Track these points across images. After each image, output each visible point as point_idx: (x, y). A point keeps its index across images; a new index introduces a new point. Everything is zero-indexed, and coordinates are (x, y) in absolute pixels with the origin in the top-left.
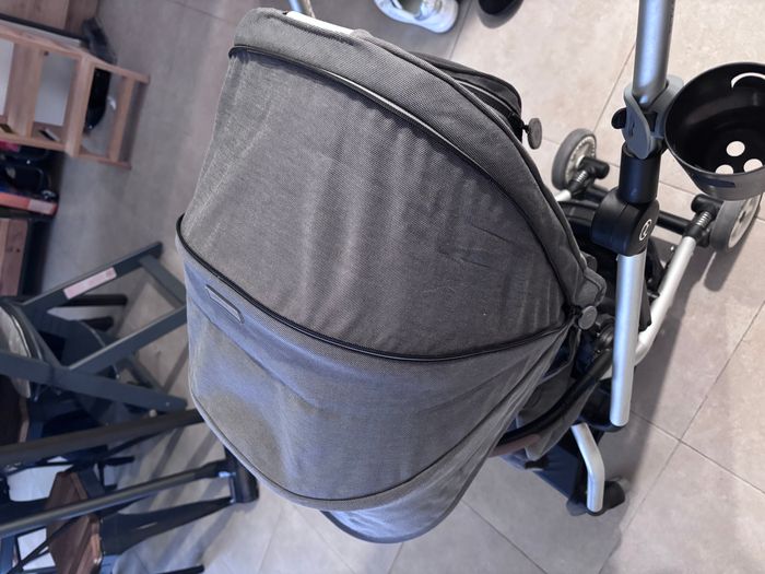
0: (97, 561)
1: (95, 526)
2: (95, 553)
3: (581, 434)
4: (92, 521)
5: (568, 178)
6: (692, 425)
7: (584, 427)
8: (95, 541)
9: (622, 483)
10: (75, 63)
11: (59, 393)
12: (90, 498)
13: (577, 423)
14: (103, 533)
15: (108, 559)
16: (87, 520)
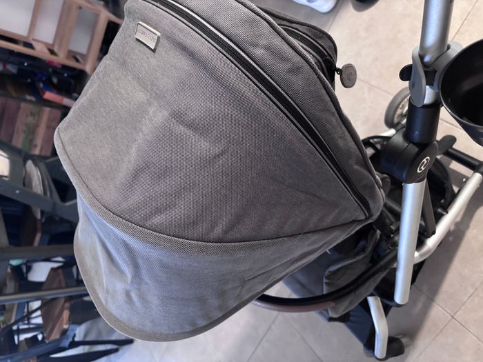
0: (66, 327)
1: (67, 305)
2: (65, 321)
3: (374, 304)
4: (65, 301)
5: (396, 120)
6: (463, 307)
7: (376, 299)
8: (66, 314)
9: (404, 340)
10: (97, 16)
11: (57, 219)
12: (67, 286)
13: (372, 295)
14: (72, 310)
15: (72, 327)
16: (63, 300)
